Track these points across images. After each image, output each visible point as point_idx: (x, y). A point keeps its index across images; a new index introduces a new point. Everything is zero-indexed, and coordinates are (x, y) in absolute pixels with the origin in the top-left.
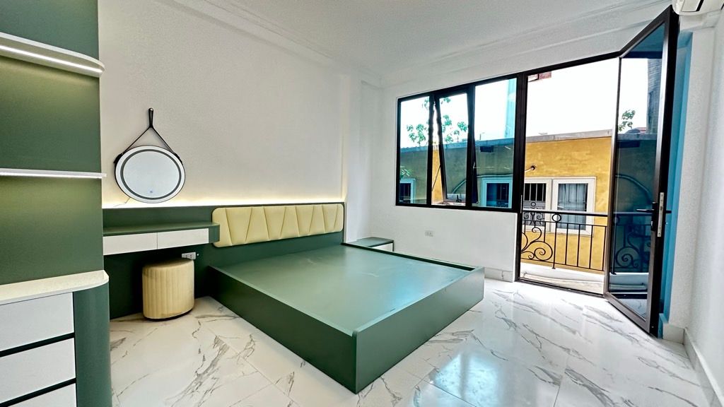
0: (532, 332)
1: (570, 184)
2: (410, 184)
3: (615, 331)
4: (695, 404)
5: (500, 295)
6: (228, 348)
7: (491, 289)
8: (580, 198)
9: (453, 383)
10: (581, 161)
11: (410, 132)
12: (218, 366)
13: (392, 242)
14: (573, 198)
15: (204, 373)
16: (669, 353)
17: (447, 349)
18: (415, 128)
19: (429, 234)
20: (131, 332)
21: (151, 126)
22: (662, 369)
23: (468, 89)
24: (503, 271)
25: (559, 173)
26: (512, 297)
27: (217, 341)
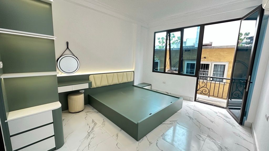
0: (198, 121)
1: (218, 65)
2: (158, 62)
3: (227, 122)
4: (250, 150)
5: (188, 107)
6: (97, 124)
7: (185, 104)
8: (222, 70)
9: (169, 139)
10: (224, 56)
11: (159, 40)
12: (94, 130)
13: (151, 85)
14: (219, 70)
15: (90, 132)
16: (245, 131)
17: (168, 127)
18: (161, 39)
19: (164, 83)
20: (66, 117)
21: (68, 48)
22: (241, 137)
23: (181, 30)
24: (190, 98)
25: (214, 60)
26: (192, 107)
27: (93, 121)
